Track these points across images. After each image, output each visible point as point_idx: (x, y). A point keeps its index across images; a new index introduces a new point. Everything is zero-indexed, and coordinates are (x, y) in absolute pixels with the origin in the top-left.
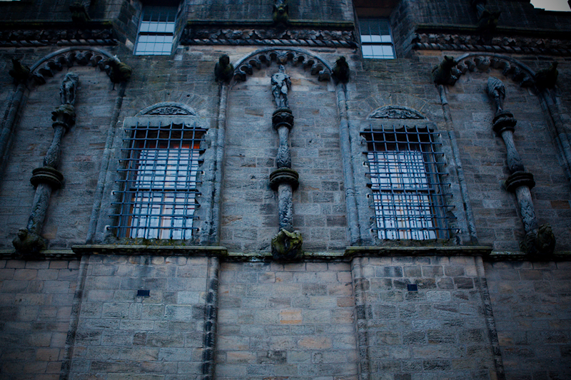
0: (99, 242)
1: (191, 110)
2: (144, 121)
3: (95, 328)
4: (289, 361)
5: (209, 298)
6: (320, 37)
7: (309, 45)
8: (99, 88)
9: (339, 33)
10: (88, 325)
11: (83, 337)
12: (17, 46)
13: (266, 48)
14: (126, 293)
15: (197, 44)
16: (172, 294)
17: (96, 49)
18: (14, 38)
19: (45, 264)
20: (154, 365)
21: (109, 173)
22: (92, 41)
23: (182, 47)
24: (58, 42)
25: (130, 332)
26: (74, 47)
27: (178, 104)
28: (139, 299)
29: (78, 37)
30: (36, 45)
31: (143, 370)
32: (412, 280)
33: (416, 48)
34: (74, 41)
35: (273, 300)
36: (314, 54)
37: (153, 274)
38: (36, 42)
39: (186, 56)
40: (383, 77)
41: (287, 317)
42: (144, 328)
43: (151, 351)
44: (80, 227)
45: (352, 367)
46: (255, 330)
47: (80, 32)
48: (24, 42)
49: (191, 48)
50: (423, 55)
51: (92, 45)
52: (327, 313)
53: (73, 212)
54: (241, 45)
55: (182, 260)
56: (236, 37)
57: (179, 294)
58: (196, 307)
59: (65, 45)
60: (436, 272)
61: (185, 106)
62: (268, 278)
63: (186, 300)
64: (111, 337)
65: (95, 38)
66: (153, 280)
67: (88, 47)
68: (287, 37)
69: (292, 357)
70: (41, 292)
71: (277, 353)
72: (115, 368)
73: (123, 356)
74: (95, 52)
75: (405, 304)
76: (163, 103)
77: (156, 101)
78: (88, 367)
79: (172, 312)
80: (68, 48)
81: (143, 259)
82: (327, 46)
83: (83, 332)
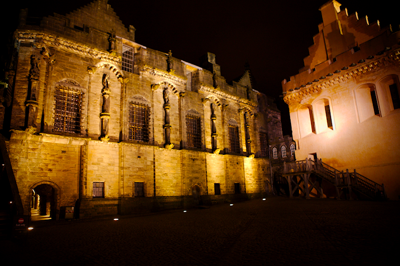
0: (126, 141)
2: (134, 100)
4: (168, 176)
5: (154, 159)
6: (178, 81)
7: (175, 82)
9: (183, 80)
10: (127, 165)
11: (126, 168)
14: (135, 156)
16: (146, 158)
20: (144, 176)
23: (141, 73)
25: (137, 167)
27: (142, 96)
28: (138, 159)
31: (141, 177)
32: (194, 158)
35: (165, 160)
39: (143, 77)
40: (191, 98)
41: (167, 165)
42: (140, 166)
43: (143, 172)
45: (180, 177)
46: (161, 168)
52: (176, 164)
53: (113, 129)
55: (147, 148)
58: (152, 162)
60: (198, 156)
61: (144, 98)
63: (149, 159)
66: (141, 153)
71: (166, 173)
72: (135, 177)
73: (137, 174)
75: (192, 164)
76: (138, 95)
77: (136, 93)
78: (128, 177)
81: (138, 147)
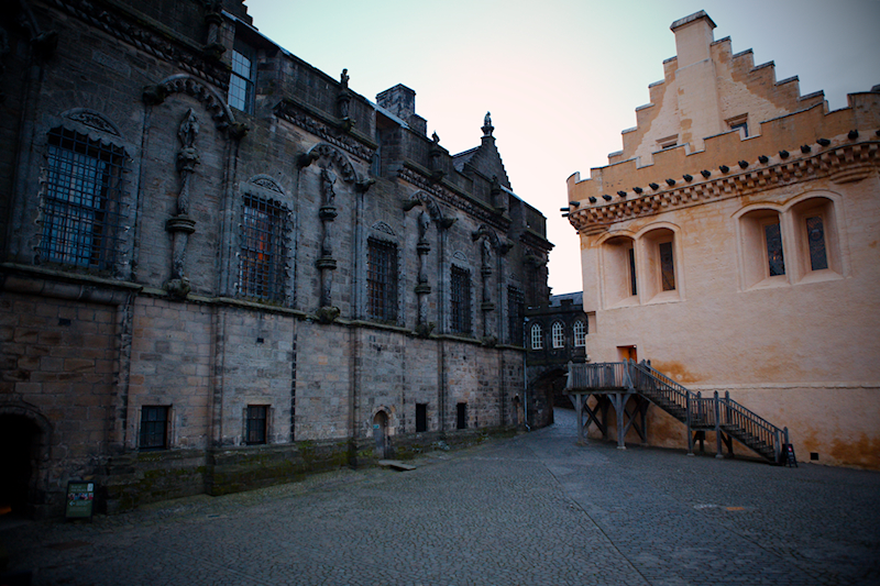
0: (231, 297)
1: (282, 189)
2: (254, 189)
3: (235, 365)
4: (322, 388)
5: (294, 346)
6: (356, 148)
7: (349, 151)
8: (207, 132)
9: (368, 150)
10: (231, 362)
11: (229, 371)
12: (138, 48)
13: (325, 143)
14: (251, 339)
15: (285, 119)
16: (276, 342)
17: (212, 88)
18: (140, 38)
19: (184, 307)
20: (269, 391)
21: (233, 235)
22: (210, 78)
23: (274, 117)
24: (181, 64)
25: (255, 368)
26: (193, 76)
27: (275, 180)
28: (258, 345)
29: (199, 68)
30: (158, 57)
31: (263, 394)
32: (379, 345)
33: (399, 176)
34: (195, 70)
35: (316, 348)
36: (350, 160)
37: (265, 327)
38: (161, 54)
39: (277, 128)
41: (321, 360)
42: (262, 366)
43: (267, 381)
44: (205, 276)
45: (346, 392)
46: (308, 367)
47: (203, 65)
48: (148, 47)
49: (281, 121)
50: (401, 183)
51: (208, 81)
52: (338, 359)
53: (199, 261)
54: (312, 133)
55: (280, 318)
56: (312, 126)
57: (280, 343)
58: (288, 353)
59: (186, 71)
60: (388, 341)
61: (278, 184)
62: (314, 333)
63: (283, 347)
64: (244, 371)
65: (214, 77)
66: (265, 331)
67: (204, 82)
68: (339, 140)
69: (322, 384)
70: (184, 330)
71: (317, 383)
72: (248, 392)
73: (253, 385)
74: (210, 91)
75: (375, 359)
76: (265, 175)
77: (259, 171)
78: (233, 392)
79: (276, 355)
80: (187, 75)
81: (259, 314)
82: (357, 156)
83: (228, 367)
